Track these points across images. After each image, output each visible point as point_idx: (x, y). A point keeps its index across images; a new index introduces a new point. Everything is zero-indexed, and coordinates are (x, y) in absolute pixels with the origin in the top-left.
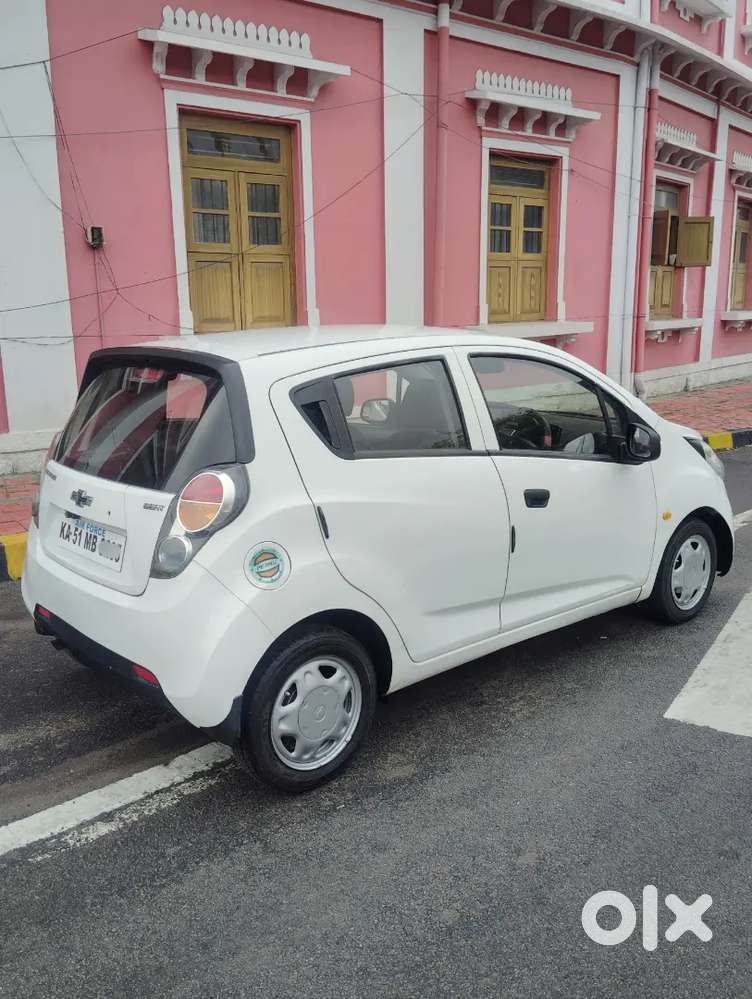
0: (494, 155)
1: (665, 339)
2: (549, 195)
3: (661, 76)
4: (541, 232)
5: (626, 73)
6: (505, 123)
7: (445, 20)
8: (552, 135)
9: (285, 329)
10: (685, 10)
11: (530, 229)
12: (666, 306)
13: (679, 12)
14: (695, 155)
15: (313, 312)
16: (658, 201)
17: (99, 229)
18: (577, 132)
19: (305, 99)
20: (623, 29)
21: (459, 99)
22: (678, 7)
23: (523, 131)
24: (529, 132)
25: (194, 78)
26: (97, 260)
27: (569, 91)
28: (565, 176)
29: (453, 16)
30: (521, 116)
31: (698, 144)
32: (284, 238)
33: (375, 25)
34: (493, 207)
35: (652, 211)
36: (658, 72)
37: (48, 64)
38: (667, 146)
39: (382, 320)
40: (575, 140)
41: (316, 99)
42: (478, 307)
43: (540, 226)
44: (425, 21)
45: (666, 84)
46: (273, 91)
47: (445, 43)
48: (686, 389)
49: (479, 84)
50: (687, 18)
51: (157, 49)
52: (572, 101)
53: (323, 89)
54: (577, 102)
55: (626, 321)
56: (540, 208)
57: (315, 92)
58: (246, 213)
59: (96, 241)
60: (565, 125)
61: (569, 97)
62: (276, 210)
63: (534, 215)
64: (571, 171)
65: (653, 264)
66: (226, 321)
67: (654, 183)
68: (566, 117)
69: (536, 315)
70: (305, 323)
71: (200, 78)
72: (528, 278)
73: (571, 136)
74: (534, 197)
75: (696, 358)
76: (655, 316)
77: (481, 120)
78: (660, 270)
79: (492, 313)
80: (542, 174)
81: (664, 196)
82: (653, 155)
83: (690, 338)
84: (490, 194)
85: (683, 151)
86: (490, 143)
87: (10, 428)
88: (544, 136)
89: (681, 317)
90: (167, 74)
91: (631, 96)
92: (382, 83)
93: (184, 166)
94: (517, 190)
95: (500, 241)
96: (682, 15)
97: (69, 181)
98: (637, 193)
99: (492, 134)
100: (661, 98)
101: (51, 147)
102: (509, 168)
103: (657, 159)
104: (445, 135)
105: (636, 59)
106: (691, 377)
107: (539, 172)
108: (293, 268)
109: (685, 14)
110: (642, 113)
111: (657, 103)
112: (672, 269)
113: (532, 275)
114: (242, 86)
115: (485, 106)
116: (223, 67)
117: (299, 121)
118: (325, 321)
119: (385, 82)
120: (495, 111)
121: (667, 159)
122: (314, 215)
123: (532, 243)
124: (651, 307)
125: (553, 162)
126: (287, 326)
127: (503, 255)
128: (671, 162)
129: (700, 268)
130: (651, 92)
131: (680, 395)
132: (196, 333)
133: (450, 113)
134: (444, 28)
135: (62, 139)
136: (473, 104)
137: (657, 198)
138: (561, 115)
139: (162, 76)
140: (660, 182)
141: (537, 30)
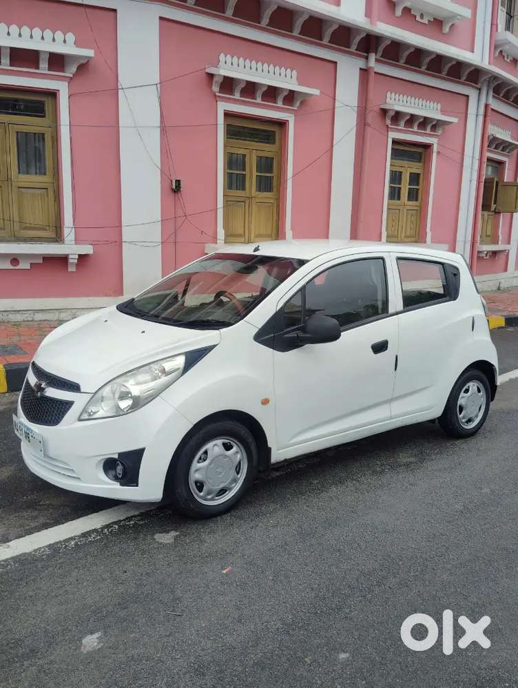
0: (395, 142)
1: (488, 257)
2: (424, 167)
3: (494, 97)
4: (418, 189)
5: (472, 94)
6: (402, 123)
7: (372, 62)
8: (428, 131)
9: (273, 242)
10: (508, 56)
11: (411, 187)
12: (489, 236)
13: (504, 57)
14: (511, 144)
15: (289, 232)
16: (488, 172)
17: (179, 181)
18: (443, 129)
19: (292, 108)
20: (473, 68)
21: (377, 109)
22: (503, 54)
23: (412, 128)
24: (415, 129)
25: (234, 96)
26: (177, 198)
27: (439, 105)
28: (435, 155)
29: (377, 60)
30: (412, 119)
31: (512, 137)
32: (275, 189)
33: (333, 65)
34: (392, 172)
35: (484, 178)
36: (491, 93)
37: (158, 85)
38: (495, 139)
39: (327, 238)
40: (442, 134)
41: (298, 108)
42: (381, 232)
43: (418, 185)
44: (361, 63)
45: (495, 101)
46: (275, 103)
47: (372, 76)
48: (499, 289)
49: (388, 100)
50: (508, 61)
51: (215, 79)
52: (441, 111)
53: (302, 103)
54: (443, 112)
55: (466, 245)
56: (419, 175)
57: (298, 104)
58: (255, 173)
59: (177, 189)
60: (436, 125)
61: (439, 109)
62: (271, 172)
63: (415, 178)
64: (438, 153)
65: (483, 210)
66: (240, 236)
67: (486, 160)
68: (438, 120)
69: (413, 239)
70: (284, 238)
71: (237, 96)
72: (409, 216)
73: (439, 132)
74: (415, 168)
75: (506, 270)
76: (482, 242)
77: (388, 122)
78: (486, 213)
79: (388, 237)
80: (420, 154)
81: (490, 168)
82: (486, 144)
83: (502, 256)
84: (391, 165)
85: (504, 142)
86: (393, 135)
87: (124, 292)
88: (423, 131)
89: (498, 243)
90: (219, 92)
91: (474, 109)
92: (334, 99)
93: (225, 146)
94: (405, 163)
95: (395, 194)
96: (506, 59)
97: (166, 151)
98: (476, 167)
99: (394, 130)
100: (492, 109)
101: (157, 132)
102: (403, 150)
103: (488, 147)
104: (369, 131)
105: (478, 86)
106: (502, 281)
107: (419, 153)
108: (278, 206)
109: (507, 58)
110: (481, 118)
111: (489, 112)
112: (493, 213)
113: (412, 215)
114: (259, 100)
115: (392, 114)
116: (250, 89)
117: (288, 121)
118: (295, 237)
119: (336, 98)
120: (397, 116)
121: (494, 147)
122: (293, 176)
123: (413, 195)
124: (481, 237)
125: (427, 147)
126: (273, 240)
127: (397, 202)
128: (496, 148)
129: (509, 214)
130: (486, 106)
131: (495, 291)
132: (225, 243)
133: (373, 118)
134: (371, 67)
135: (163, 129)
136: (384, 112)
137: (487, 170)
138: (435, 119)
139: (218, 94)
140: (489, 160)
141: (423, 68)
